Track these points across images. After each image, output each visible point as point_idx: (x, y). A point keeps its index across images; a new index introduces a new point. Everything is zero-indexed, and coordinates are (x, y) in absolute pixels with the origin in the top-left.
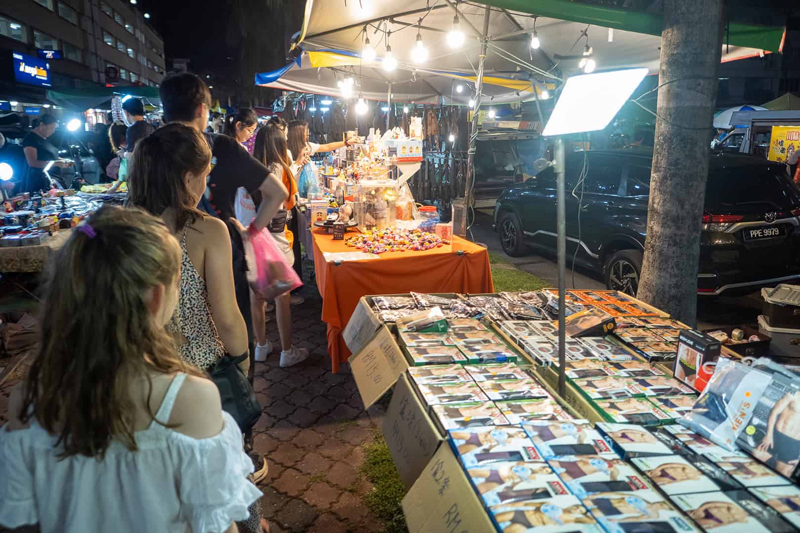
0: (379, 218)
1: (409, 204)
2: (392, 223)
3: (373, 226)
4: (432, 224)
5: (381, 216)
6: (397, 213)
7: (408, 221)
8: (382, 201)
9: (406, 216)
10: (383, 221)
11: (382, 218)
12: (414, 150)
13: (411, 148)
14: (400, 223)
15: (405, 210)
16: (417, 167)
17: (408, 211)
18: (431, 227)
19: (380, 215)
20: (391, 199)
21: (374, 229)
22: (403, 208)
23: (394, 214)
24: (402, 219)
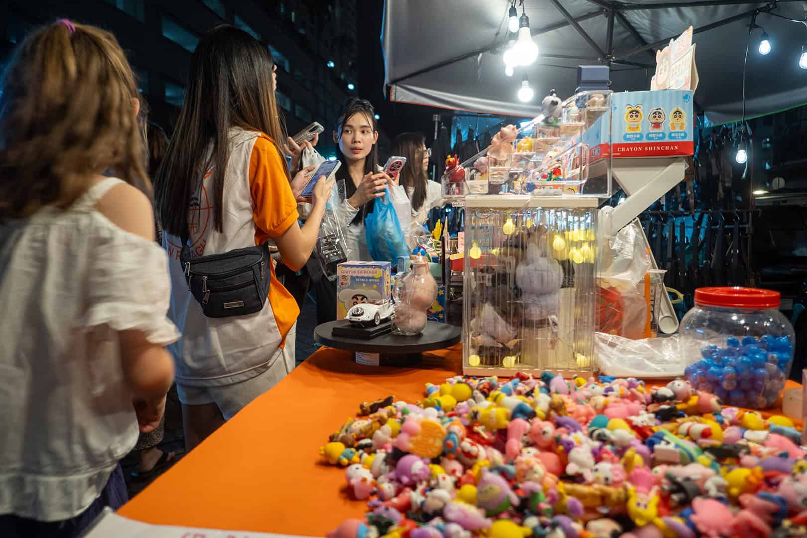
0: (528, 324)
1: (647, 281)
2: (582, 343)
3: (505, 351)
4: (758, 365)
5: (536, 318)
6: (604, 308)
7: (643, 343)
8: (543, 262)
9: (635, 320)
10: (542, 336)
11: (543, 323)
12: (668, 120)
13: (657, 114)
14: (612, 345)
15: (632, 300)
16: (676, 173)
17: (643, 305)
18: (753, 380)
19: (535, 313)
20: (578, 256)
21: (509, 361)
22: (623, 292)
23: (590, 312)
24: (619, 334)
